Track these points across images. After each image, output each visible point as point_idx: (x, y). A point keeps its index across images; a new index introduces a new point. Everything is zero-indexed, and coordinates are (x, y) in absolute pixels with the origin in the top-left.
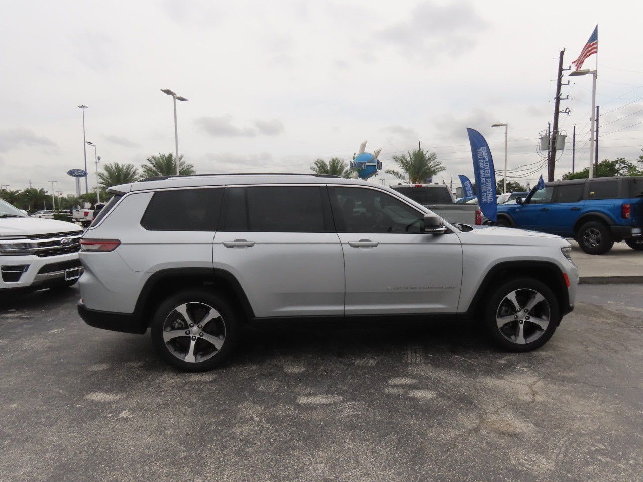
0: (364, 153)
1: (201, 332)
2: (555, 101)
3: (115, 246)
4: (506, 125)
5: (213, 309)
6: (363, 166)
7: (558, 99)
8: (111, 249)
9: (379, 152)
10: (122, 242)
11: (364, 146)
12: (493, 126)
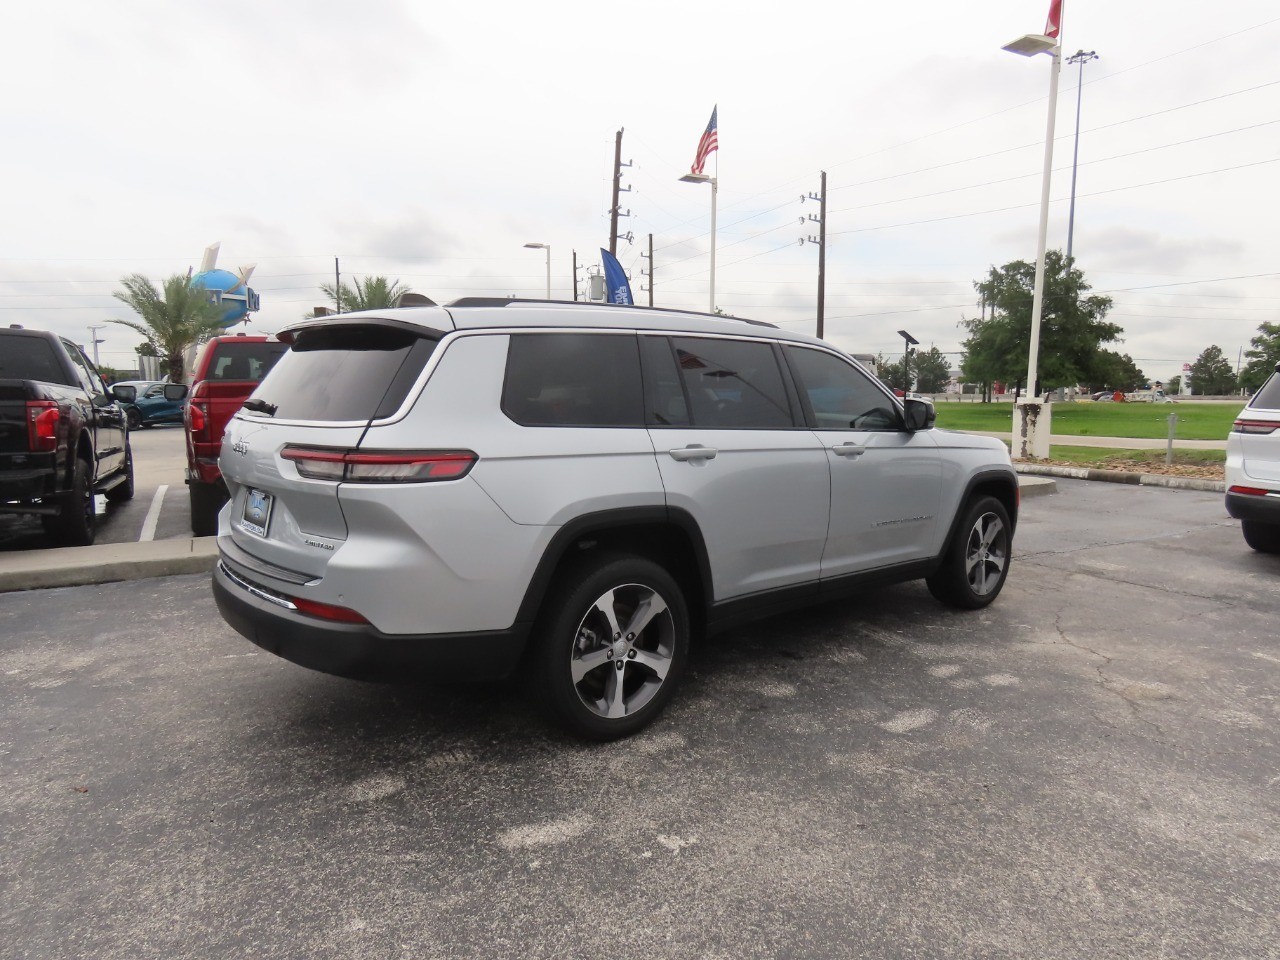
0: (215, 271)
1: (632, 648)
2: (610, 216)
3: (466, 464)
4: (548, 248)
5: (656, 594)
6: (215, 299)
7: (615, 214)
8: (457, 474)
9: (250, 271)
10: (481, 454)
11: (212, 254)
12: (527, 246)
